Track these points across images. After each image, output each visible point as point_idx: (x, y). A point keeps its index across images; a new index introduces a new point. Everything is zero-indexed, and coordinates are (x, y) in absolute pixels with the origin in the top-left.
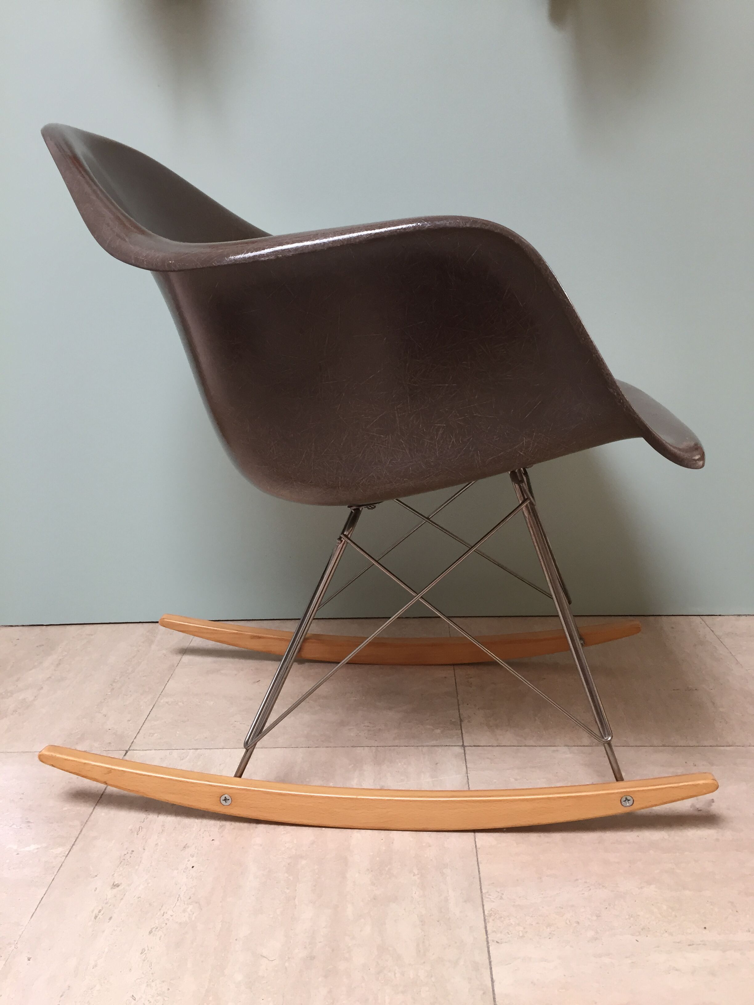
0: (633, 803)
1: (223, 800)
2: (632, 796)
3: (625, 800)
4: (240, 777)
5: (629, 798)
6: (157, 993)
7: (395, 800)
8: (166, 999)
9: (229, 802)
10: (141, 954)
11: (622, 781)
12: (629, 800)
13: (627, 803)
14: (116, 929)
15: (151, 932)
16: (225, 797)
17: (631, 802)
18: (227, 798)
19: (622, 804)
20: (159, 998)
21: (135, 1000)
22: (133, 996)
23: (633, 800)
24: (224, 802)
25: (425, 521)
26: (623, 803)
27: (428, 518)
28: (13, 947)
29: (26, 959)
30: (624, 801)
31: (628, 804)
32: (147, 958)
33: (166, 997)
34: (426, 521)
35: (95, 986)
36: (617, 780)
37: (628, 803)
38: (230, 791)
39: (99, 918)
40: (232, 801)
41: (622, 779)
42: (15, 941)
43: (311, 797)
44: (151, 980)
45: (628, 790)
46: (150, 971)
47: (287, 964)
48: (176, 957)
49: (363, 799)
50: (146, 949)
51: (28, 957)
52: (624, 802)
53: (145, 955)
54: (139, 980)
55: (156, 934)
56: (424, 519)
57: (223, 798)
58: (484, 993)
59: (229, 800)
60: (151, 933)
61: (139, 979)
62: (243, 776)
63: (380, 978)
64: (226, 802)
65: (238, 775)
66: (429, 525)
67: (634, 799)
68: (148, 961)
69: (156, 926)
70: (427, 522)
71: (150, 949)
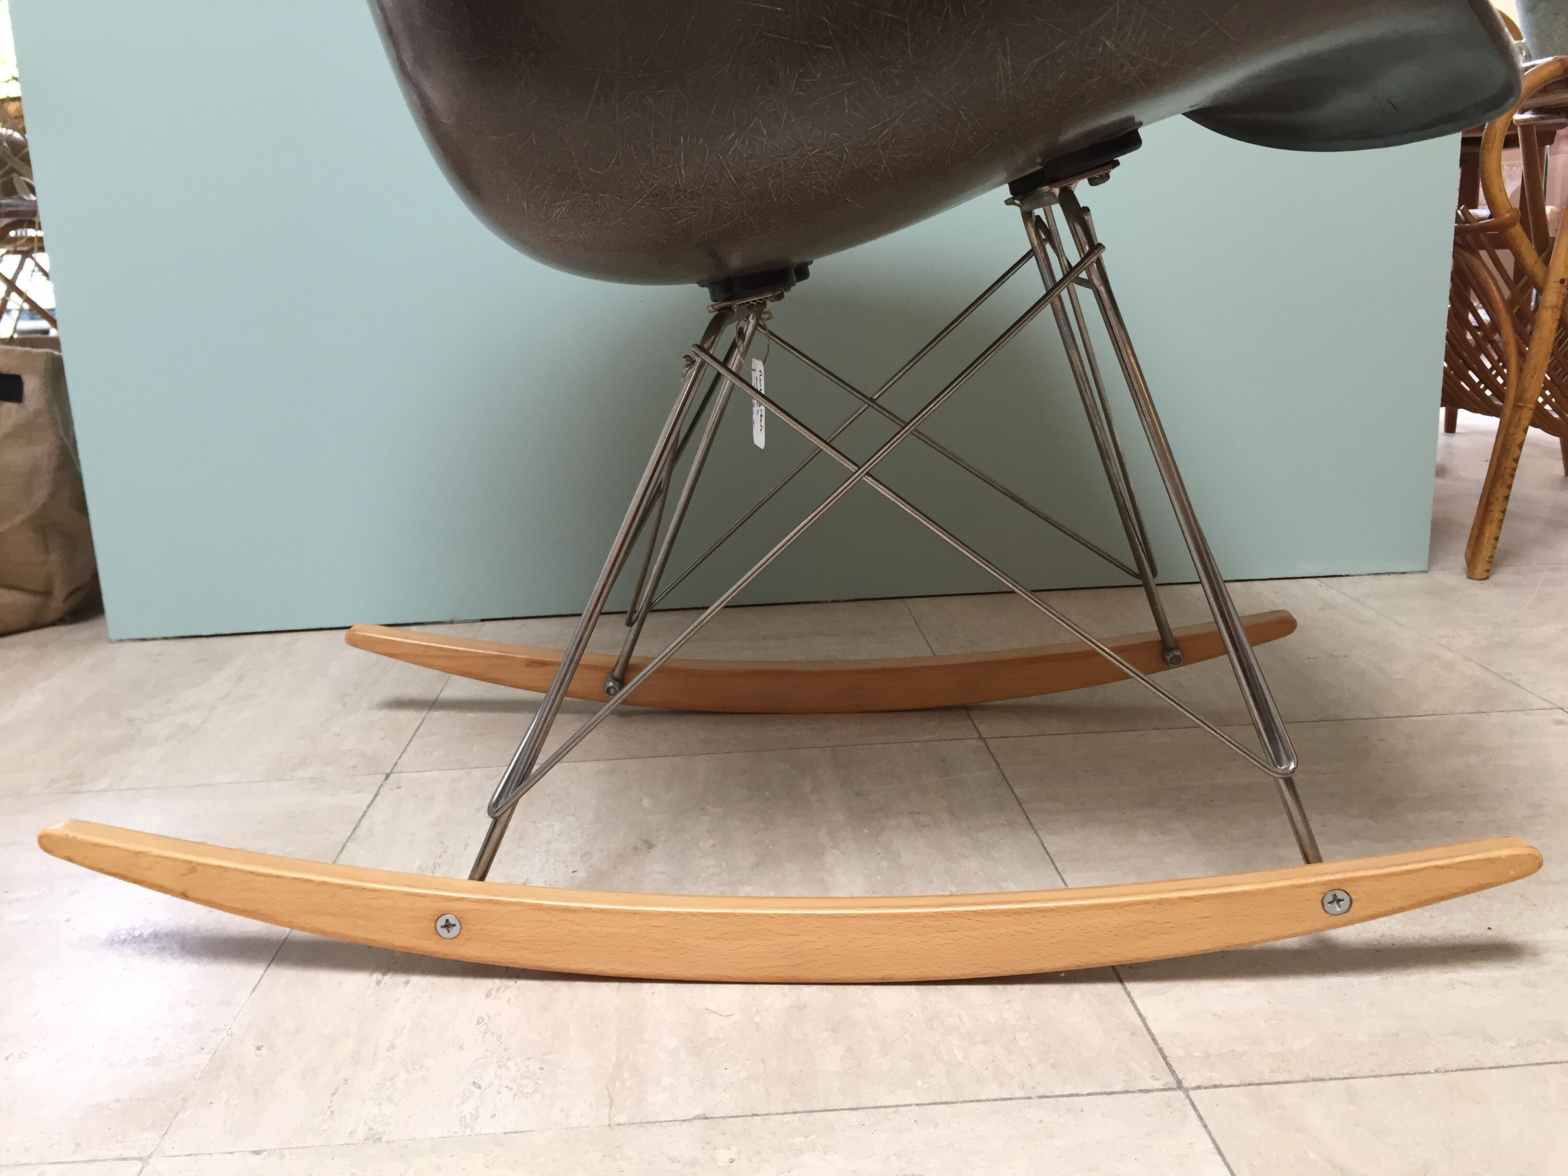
0: (1349, 909)
1: (442, 927)
2: (1347, 891)
3: (1331, 899)
4: (482, 878)
5: (1341, 895)
6: (521, 1076)
7: (819, 916)
8: (540, 1082)
9: (455, 931)
10: (477, 1024)
11: (1320, 862)
12: (1339, 900)
13: (1337, 906)
14: (420, 995)
15: (489, 994)
16: (447, 920)
17: (1345, 904)
18: (452, 922)
19: (1325, 908)
20: (525, 1081)
21: (480, 1087)
22: (474, 1082)
23: (1351, 900)
24: (443, 932)
25: (867, 405)
26: (1328, 907)
27: (871, 399)
28: (224, 1034)
29: (253, 1049)
30: (1330, 903)
31: (1339, 909)
32: (490, 1030)
33: (540, 1079)
34: (869, 405)
35: (398, 1075)
36: (1308, 862)
37: (1340, 907)
38: (458, 905)
39: (386, 983)
40: (461, 929)
41: (1319, 860)
42: (226, 1026)
43: (635, 914)
44: (505, 1059)
45: (1339, 876)
46: (500, 1046)
47: (757, 1019)
48: (545, 1024)
49: (750, 915)
50: (486, 1017)
51: (256, 1045)
52: (1329, 905)
53: (485, 1025)
54: (481, 1061)
55: (501, 997)
56: (864, 402)
57: (442, 922)
58: (1133, 1034)
59: (454, 925)
60: (489, 996)
61: (481, 1058)
62: (487, 879)
63: (935, 1026)
64: (449, 932)
65: (477, 876)
66: (872, 413)
67: (1353, 897)
68: (493, 1033)
69: (496, 986)
70: (870, 408)
71: (492, 1016)
